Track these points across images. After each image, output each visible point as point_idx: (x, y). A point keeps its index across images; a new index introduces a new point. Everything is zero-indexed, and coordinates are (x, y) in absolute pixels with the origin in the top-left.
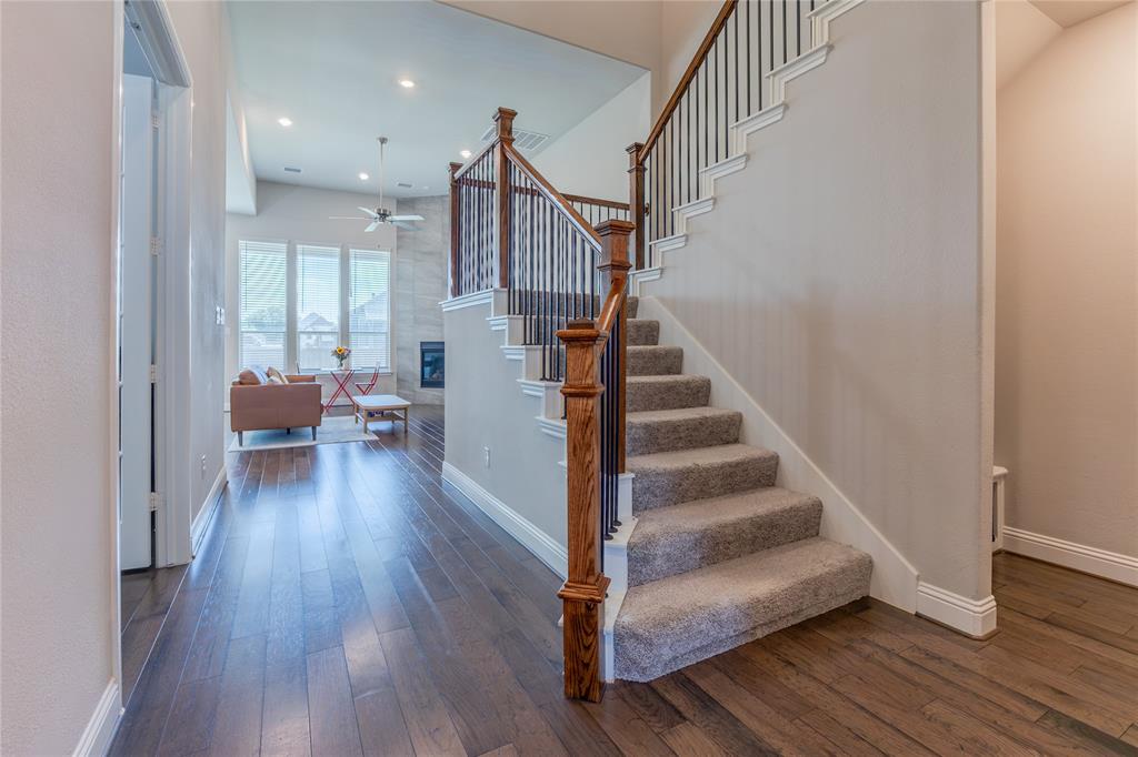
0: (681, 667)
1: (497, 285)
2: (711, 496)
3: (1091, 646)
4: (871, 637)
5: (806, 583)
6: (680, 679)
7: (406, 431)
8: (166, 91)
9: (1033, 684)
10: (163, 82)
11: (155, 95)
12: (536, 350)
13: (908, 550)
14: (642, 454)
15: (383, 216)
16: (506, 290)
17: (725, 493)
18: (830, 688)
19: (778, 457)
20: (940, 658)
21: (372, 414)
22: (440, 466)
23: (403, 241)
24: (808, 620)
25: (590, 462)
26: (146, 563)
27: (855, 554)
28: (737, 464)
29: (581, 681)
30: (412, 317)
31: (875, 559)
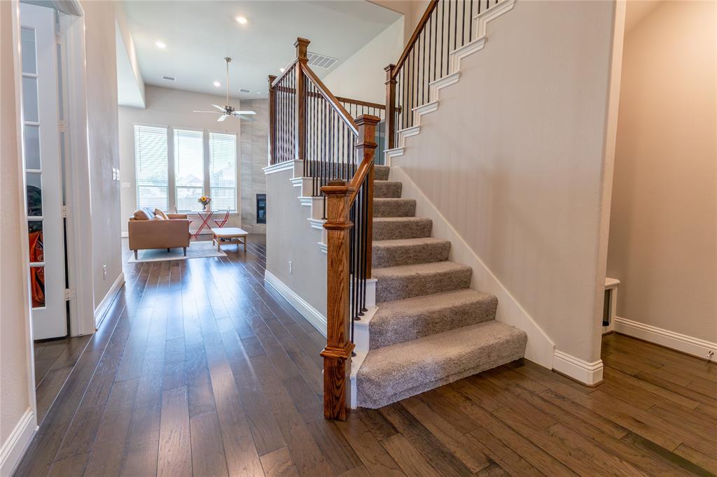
0: (399, 400)
1: (297, 158)
2: (427, 294)
3: (663, 393)
4: (521, 384)
5: (483, 349)
6: (398, 407)
7: (245, 251)
8: (65, 19)
9: (621, 416)
10: (63, 12)
11: (57, 21)
12: (319, 199)
13: (549, 330)
14: (385, 267)
15: (229, 111)
16: (302, 160)
17: (436, 292)
18: (491, 415)
19: (472, 270)
20: (564, 398)
21: (223, 240)
22: (263, 273)
23: (244, 127)
24: (483, 372)
25: (342, 271)
26: (64, 334)
27: (516, 332)
28: (445, 274)
29: (334, 407)
30: (251, 178)
31: (528, 335)
